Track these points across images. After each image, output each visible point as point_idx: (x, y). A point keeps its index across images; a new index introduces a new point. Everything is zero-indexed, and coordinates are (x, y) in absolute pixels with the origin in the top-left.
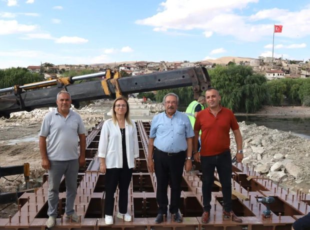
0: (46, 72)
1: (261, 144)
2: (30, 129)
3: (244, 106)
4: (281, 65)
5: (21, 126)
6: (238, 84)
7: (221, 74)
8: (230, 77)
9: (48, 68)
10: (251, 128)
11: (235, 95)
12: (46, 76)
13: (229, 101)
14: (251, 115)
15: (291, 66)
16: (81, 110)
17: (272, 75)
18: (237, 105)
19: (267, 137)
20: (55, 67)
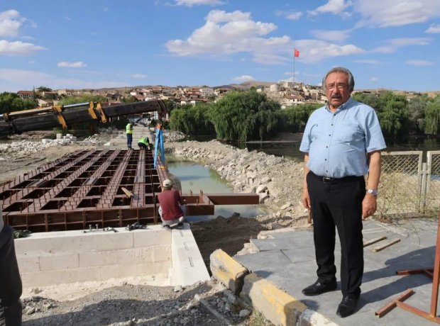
0: (41, 98)
1: (256, 169)
2: (16, 164)
3: (258, 132)
4: (302, 91)
5: (5, 161)
6: (252, 111)
7: (234, 100)
8: (244, 103)
9: (43, 93)
10: (252, 154)
11: (250, 122)
12: (41, 102)
13: (243, 128)
14: (267, 142)
15: (312, 91)
16: (84, 141)
17: (292, 101)
18: (251, 133)
19: (262, 163)
20: (53, 92)
